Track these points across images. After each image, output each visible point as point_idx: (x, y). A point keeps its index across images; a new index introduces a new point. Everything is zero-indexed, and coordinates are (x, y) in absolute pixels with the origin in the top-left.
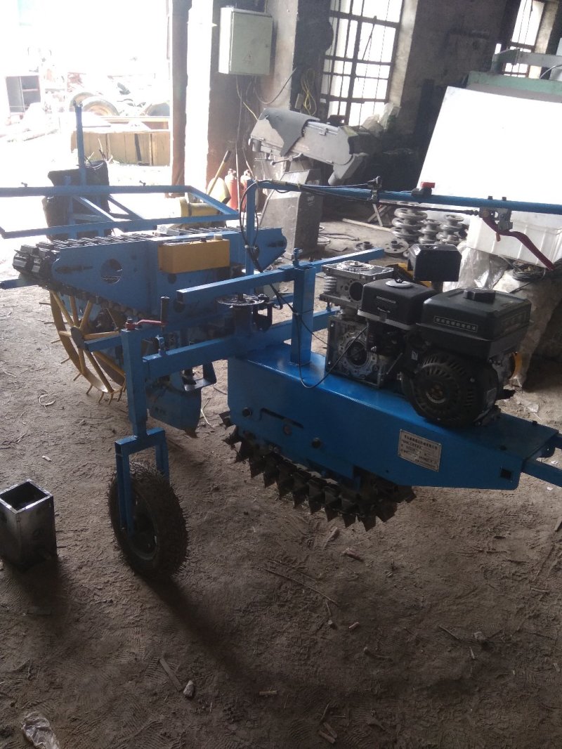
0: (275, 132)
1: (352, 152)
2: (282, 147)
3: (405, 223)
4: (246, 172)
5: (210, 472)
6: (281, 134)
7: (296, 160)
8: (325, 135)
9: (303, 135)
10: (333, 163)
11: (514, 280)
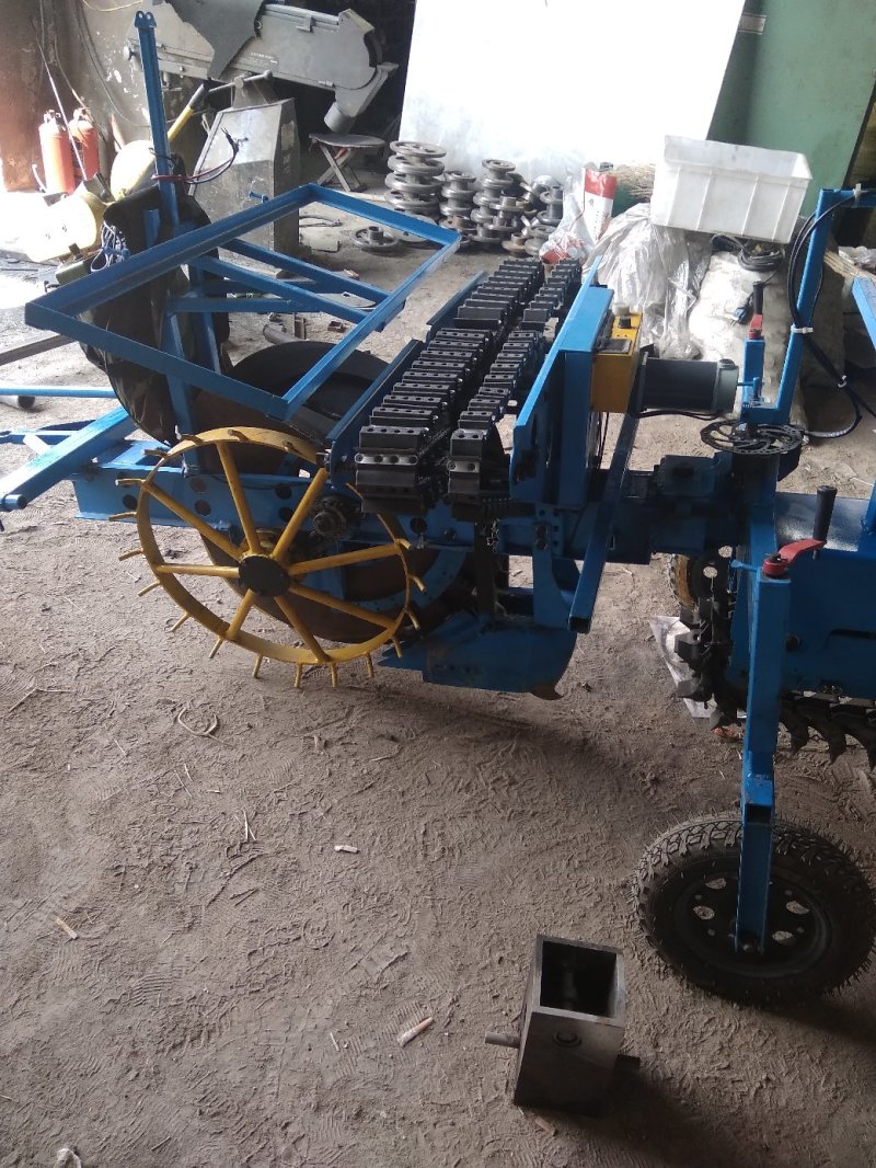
0: (190, 31)
1: (373, 63)
2: (210, 59)
3: (411, 183)
4: (77, 113)
5: (612, 749)
6: (204, 31)
7: (248, 85)
8: (311, 31)
9: (258, 34)
10: (334, 86)
11: (748, 272)
